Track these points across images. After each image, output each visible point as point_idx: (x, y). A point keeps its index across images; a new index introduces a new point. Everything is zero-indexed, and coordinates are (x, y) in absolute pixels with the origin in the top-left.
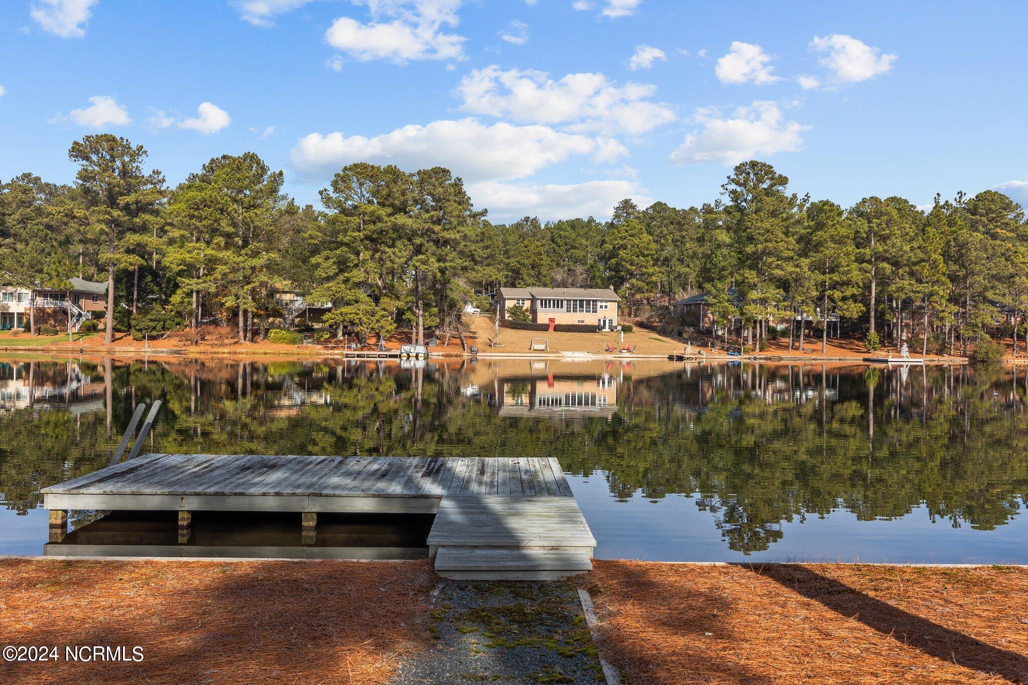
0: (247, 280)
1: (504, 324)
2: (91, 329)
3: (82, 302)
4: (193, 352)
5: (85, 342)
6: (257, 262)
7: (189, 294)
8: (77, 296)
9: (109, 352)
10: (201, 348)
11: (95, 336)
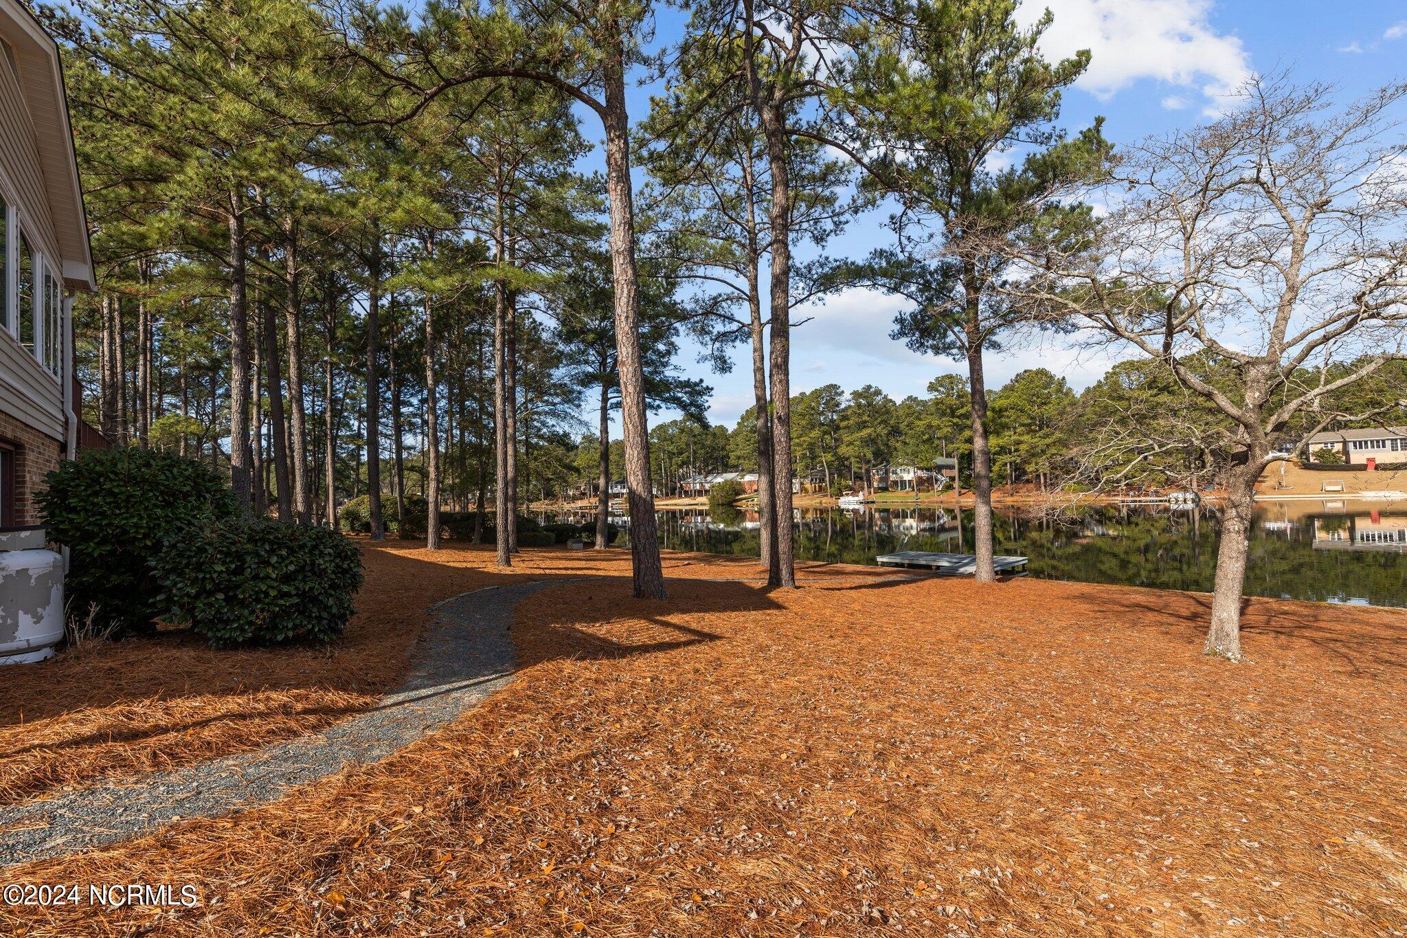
0: (1043, 452)
1: (1307, 466)
2: (949, 487)
3: (944, 471)
4: (1009, 500)
5: (943, 497)
6: (1048, 441)
7: (1005, 464)
8: (940, 468)
9: (958, 502)
10: (1015, 498)
11: (950, 492)
